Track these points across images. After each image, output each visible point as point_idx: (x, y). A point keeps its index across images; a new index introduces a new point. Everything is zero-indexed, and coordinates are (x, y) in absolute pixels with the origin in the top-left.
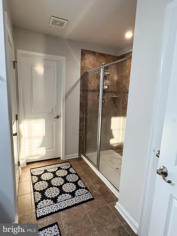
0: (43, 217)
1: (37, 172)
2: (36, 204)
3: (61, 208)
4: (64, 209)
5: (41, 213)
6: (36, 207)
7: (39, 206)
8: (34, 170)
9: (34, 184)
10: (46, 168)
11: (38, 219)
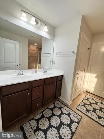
0: (78, 110)
1: (88, 97)
2: (80, 105)
3: (88, 115)
4: (89, 117)
5: (79, 108)
6: (79, 106)
7: (80, 106)
8: (88, 95)
9: (84, 99)
10: (94, 98)
11: (76, 109)
